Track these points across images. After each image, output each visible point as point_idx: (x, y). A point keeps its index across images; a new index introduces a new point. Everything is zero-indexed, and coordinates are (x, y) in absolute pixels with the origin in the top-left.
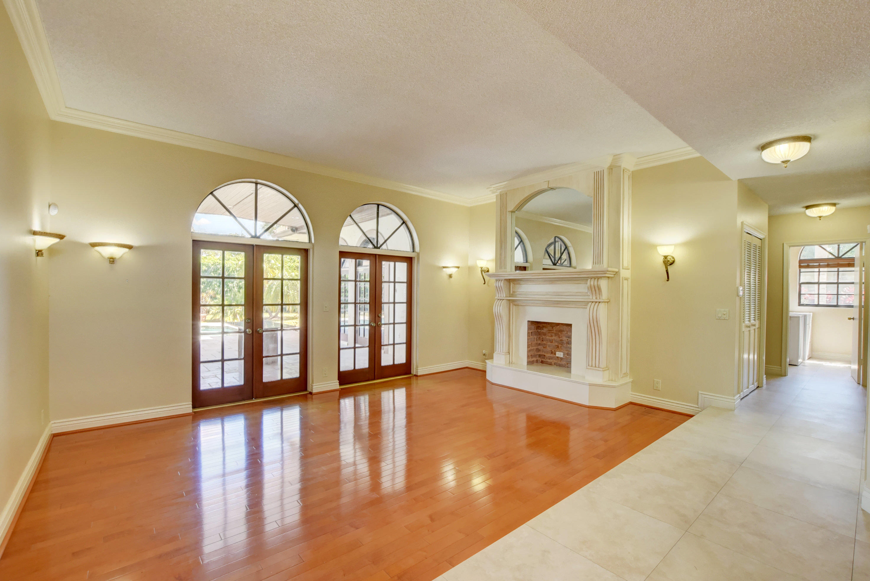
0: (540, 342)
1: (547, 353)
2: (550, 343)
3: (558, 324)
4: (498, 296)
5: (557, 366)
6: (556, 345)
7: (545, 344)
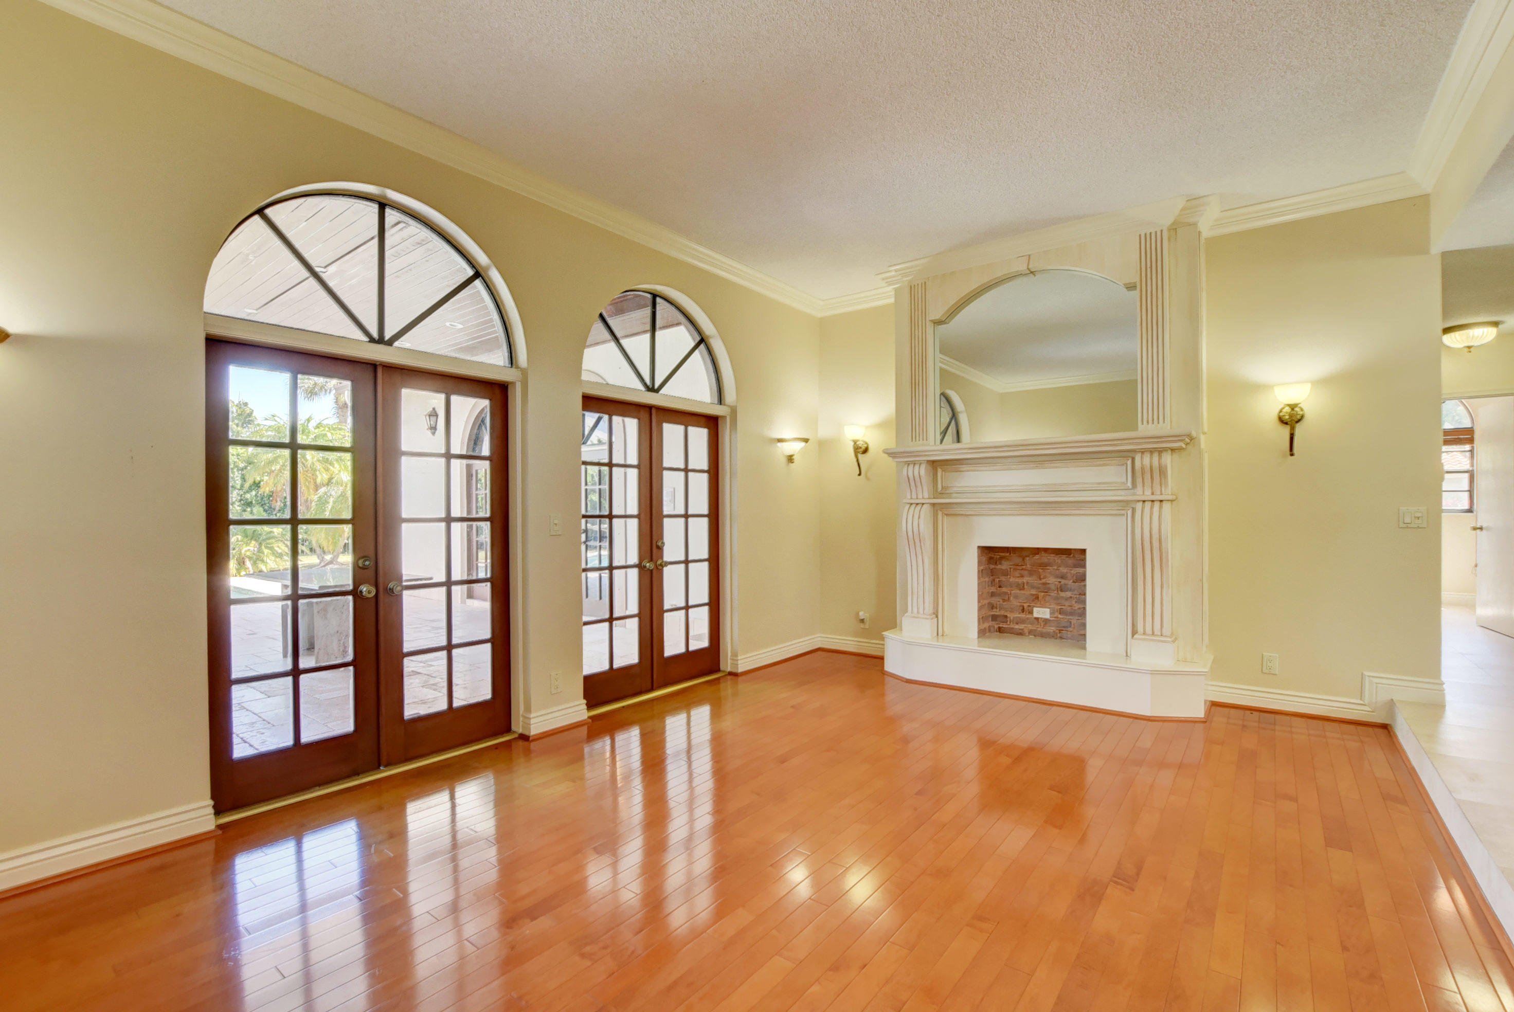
0: (995, 590)
1: (1012, 612)
2: (1018, 591)
3: (1037, 551)
4: (909, 497)
5: (1035, 636)
6: (1033, 595)
7: (1006, 593)
